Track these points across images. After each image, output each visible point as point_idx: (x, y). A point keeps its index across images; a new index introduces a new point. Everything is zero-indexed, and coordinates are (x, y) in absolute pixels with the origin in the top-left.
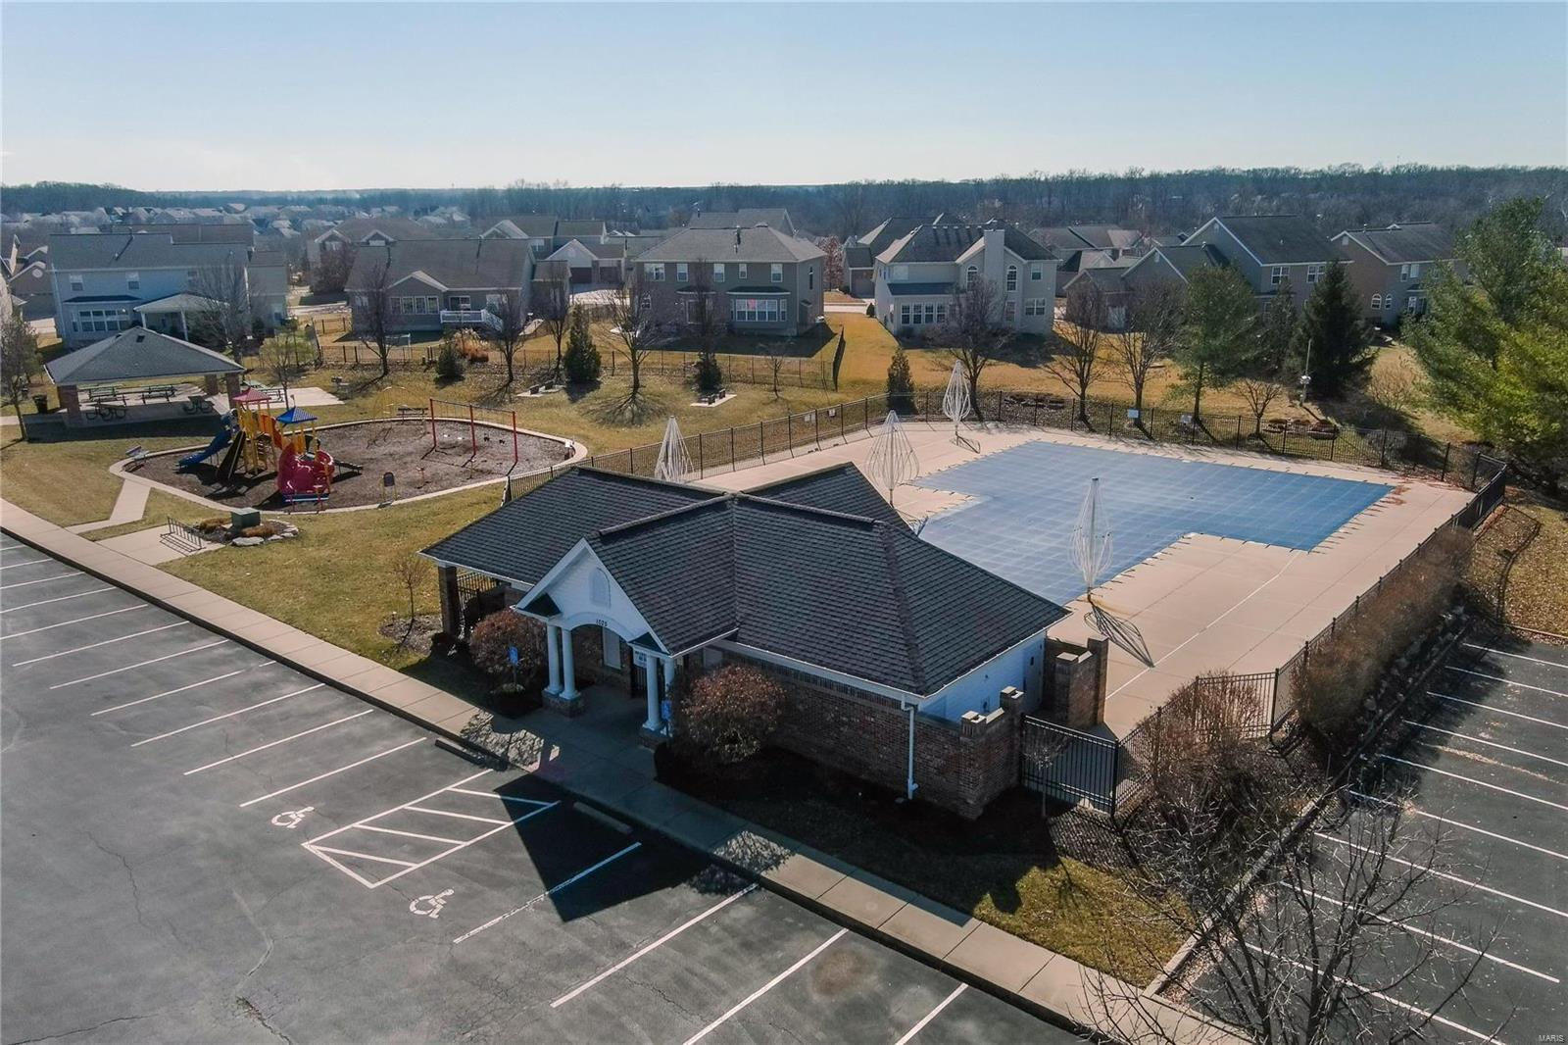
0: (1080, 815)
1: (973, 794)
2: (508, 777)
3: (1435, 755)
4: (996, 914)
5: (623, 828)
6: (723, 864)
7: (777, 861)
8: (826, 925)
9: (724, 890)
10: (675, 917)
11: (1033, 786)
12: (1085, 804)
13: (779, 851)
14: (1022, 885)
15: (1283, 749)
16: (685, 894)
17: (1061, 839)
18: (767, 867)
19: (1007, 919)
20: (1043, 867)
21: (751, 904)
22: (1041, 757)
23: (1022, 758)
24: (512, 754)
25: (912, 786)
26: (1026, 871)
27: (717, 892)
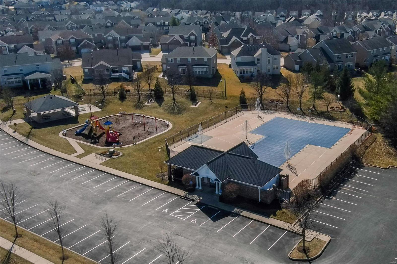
0: (285, 203)
1: (269, 201)
2: (195, 203)
3: (341, 189)
4: (273, 217)
5: (217, 209)
6: (234, 213)
7: (242, 212)
8: (250, 220)
9: (235, 217)
10: (229, 221)
11: (278, 199)
12: (286, 201)
13: (242, 211)
14: (277, 213)
15: (316, 190)
16: (229, 218)
17: (282, 206)
18: (240, 213)
19: (275, 217)
20: (280, 210)
21: (239, 218)
22: (279, 195)
23: (276, 195)
24: (194, 199)
25: (260, 200)
26: (277, 211)
27: (234, 217)
